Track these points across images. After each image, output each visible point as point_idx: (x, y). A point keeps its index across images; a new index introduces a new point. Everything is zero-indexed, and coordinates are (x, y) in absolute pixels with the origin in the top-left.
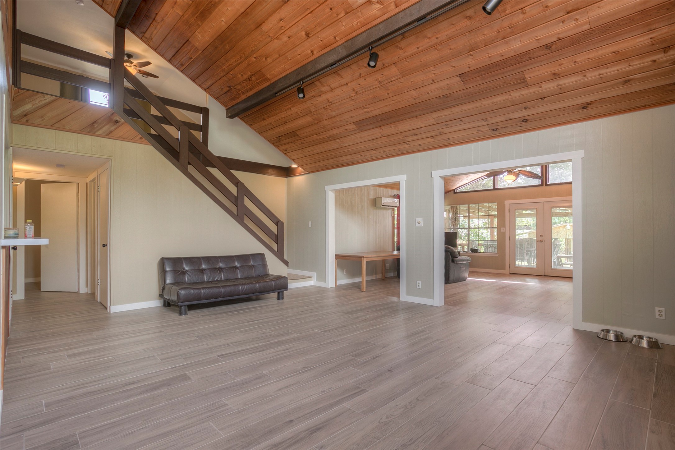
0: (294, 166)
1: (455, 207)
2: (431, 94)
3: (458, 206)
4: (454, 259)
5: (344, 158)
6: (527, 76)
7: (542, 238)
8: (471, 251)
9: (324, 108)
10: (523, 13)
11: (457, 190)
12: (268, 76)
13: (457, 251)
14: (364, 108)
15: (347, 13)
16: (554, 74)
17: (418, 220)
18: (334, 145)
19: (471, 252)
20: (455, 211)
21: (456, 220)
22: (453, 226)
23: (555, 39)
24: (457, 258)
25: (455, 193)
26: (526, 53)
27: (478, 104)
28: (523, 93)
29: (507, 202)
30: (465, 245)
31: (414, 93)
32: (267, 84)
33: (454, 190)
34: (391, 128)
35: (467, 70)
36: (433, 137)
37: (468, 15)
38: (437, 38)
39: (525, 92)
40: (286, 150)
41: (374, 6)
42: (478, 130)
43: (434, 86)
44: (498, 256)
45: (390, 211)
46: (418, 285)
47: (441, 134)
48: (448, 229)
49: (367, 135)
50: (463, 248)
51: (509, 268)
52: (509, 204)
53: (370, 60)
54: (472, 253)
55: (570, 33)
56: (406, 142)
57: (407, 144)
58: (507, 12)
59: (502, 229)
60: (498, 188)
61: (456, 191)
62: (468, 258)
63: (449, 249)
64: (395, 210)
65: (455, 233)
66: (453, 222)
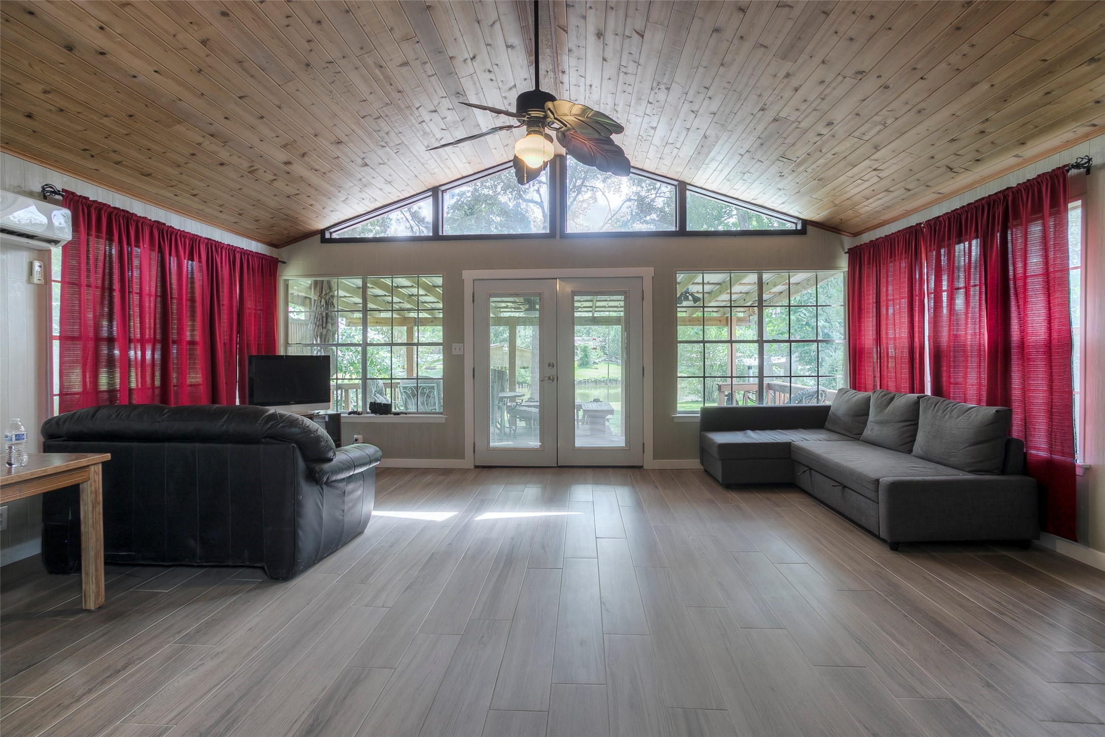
1: (325, 286)
3: (334, 281)
4: (318, 466)
7: (551, 372)
8: (370, 409)
11: (331, 233)
19: (372, 412)
20: (325, 296)
21: (326, 323)
22: (319, 340)
24: (331, 460)
25: (324, 240)
29: (468, 275)
33: (322, 232)
44: (444, 420)
51: (474, 452)
52: (474, 280)
54: (373, 415)
59: (457, 349)
60: (446, 234)
61: (327, 236)
63: (294, 430)
64: (56, 253)
65: (327, 359)
66: (318, 326)
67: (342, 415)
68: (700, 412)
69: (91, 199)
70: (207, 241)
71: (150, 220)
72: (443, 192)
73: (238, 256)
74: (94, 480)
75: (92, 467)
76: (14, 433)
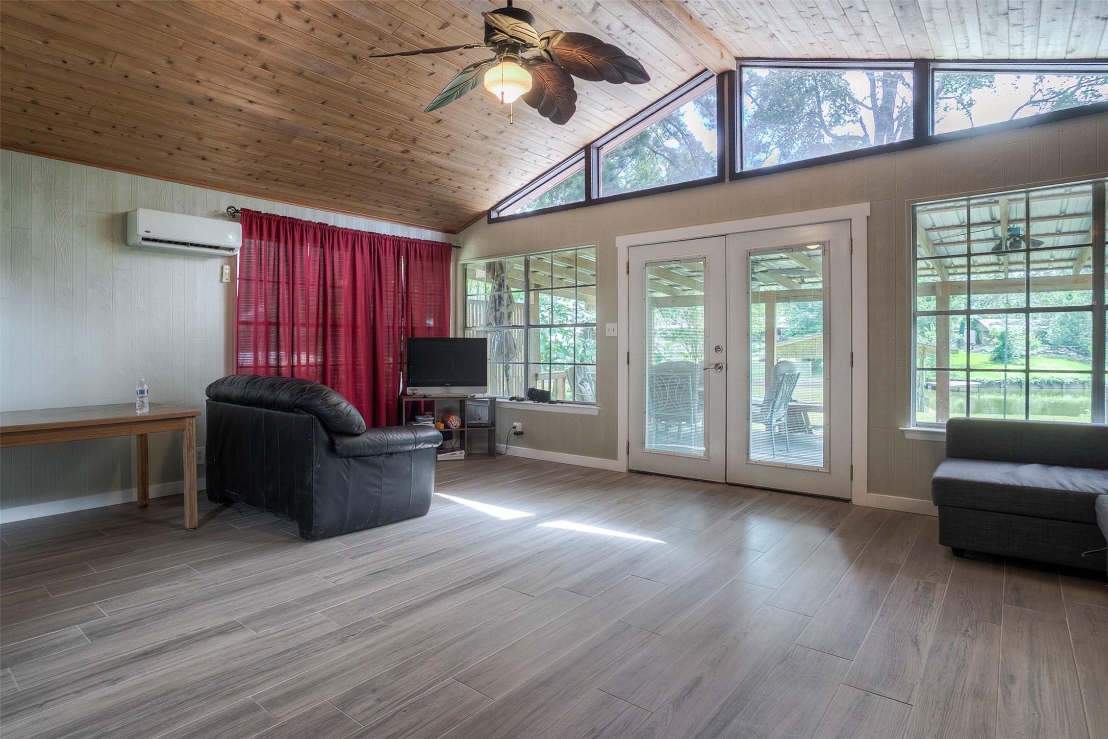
1: (497, 267)
3: (504, 259)
7: (719, 358)
8: (528, 396)
11: (497, 212)
19: (531, 399)
20: (497, 278)
25: (492, 221)
29: (622, 242)
33: (488, 213)
44: (597, 413)
45: (216, 263)
51: (628, 452)
52: (629, 247)
54: (532, 402)
59: (611, 330)
60: (602, 196)
61: (494, 215)
66: (491, 309)
67: (497, 400)
68: (945, 426)
69: (263, 213)
70: (369, 234)
71: (314, 223)
72: (598, 149)
73: (404, 245)
74: (189, 430)
75: (187, 420)
76: (140, 389)
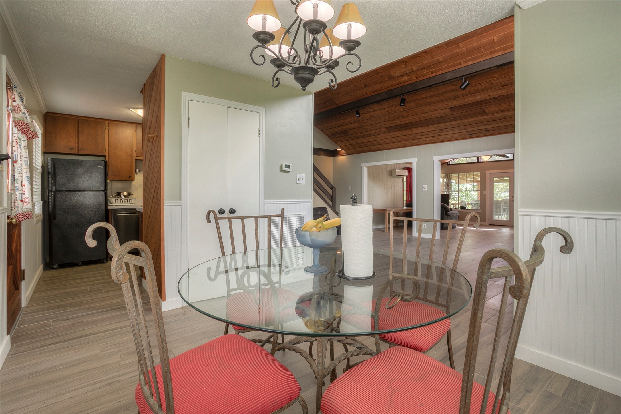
0: (339, 149)
1: (448, 176)
2: (433, 116)
3: (451, 175)
4: (447, 212)
5: (377, 146)
6: (486, 110)
7: (513, 199)
8: (460, 207)
9: (368, 120)
10: (481, 85)
12: (337, 102)
13: (450, 208)
14: (393, 121)
15: (389, 79)
16: (500, 110)
17: (424, 186)
18: (371, 139)
20: (448, 178)
21: (449, 185)
22: (447, 190)
23: (498, 96)
24: (449, 212)
25: (448, 165)
26: (484, 100)
27: (460, 122)
28: (485, 117)
29: (487, 172)
30: (456, 204)
31: (424, 115)
32: (335, 106)
33: (448, 163)
34: (408, 131)
35: (454, 106)
36: (434, 137)
37: (453, 84)
38: (437, 92)
39: (486, 117)
40: (337, 141)
41: (405, 77)
42: (461, 134)
43: (435, 112)
44: (480, 212)
45: (401, 179)
46: (424, 226)
47: (439, 135)
48: (443, 192)
49: (393, 134)
50: (455, 206)
51: (489, 220)
52: (489, 173)
53: (401, 102)
54: (461, 209)
55: (505, 94)
56: (417, 139)
57: (417, 140)
58: (473, 84)
59: (484, 192)
60: (481, 161)
61: (449, 163)
62: (457, 212)
63: (444, 206)
64: (405, 178)
65: (449, 195)
